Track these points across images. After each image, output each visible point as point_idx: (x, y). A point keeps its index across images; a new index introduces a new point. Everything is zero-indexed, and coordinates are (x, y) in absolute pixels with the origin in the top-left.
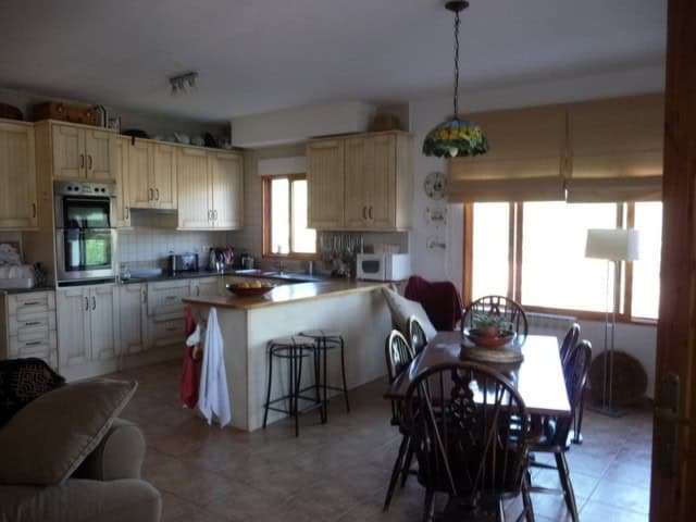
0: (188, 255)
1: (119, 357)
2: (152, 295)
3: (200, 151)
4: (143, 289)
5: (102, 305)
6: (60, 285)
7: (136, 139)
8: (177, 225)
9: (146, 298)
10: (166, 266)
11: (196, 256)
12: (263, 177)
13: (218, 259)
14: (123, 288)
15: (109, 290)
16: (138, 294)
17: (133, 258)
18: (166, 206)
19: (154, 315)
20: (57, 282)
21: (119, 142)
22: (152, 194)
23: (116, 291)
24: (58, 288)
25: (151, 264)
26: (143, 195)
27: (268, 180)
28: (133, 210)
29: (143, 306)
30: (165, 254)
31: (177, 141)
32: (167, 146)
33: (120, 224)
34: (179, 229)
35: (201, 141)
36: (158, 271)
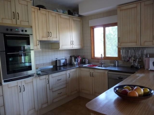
0: (62, 59)
1: (38, 111)
2: (51, 80)
3: (66, 16)
4: (47, 78)
5: (28, 88)
6: (5, 81)
7: (41, 9)
8: (59, 48)
9: (48, 82)
10: (55, 64)
11: (66, 59)
12: (91, 27)
13: (75, 60)
14: (38, 79)
15: (31, 81)
16: (45, 80)
17: (41, 62)
18: (55, 39)
19: (52, 89)
20: (3, 81)
21: (33, 10)
22: (49, 34)
23: (34, 81)
24: (3, 83)
25: (49, 64)
26: (45, 35)
27: (93, 28)
28: (41, 41)
29: (48, 85)
30: (54, 60)
31: (57, 11)
32: (54, 13)
33: (35, 47)
34: (60, 49)
35: (67, 12)
36: (51, 67)
